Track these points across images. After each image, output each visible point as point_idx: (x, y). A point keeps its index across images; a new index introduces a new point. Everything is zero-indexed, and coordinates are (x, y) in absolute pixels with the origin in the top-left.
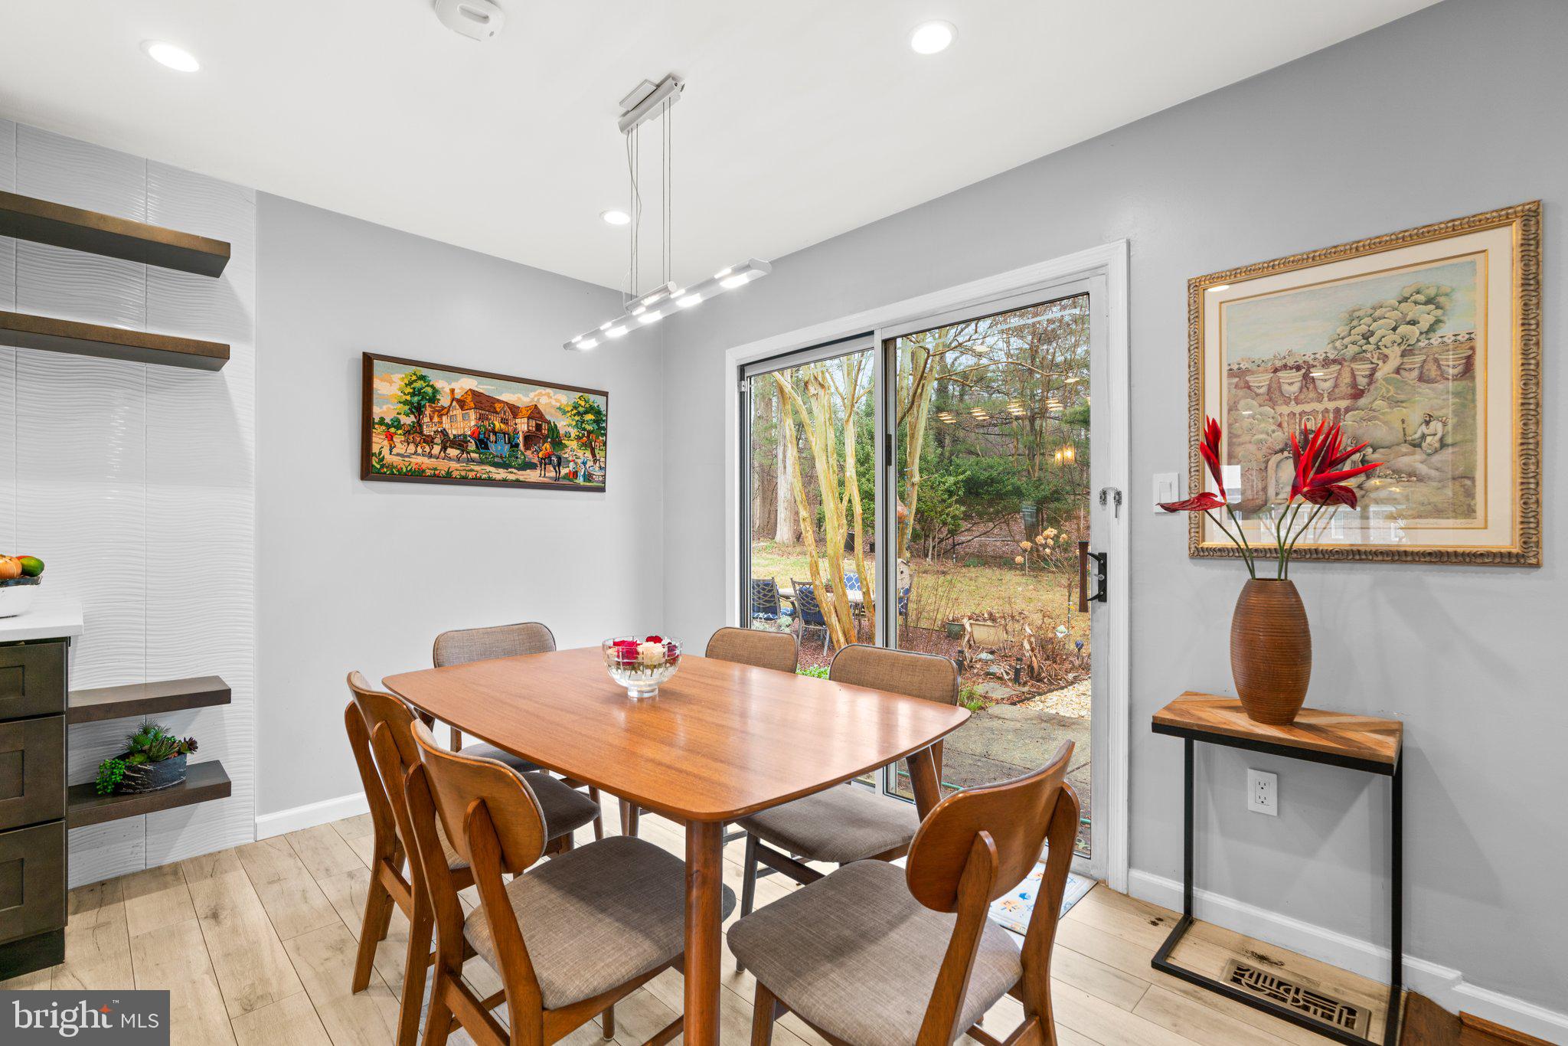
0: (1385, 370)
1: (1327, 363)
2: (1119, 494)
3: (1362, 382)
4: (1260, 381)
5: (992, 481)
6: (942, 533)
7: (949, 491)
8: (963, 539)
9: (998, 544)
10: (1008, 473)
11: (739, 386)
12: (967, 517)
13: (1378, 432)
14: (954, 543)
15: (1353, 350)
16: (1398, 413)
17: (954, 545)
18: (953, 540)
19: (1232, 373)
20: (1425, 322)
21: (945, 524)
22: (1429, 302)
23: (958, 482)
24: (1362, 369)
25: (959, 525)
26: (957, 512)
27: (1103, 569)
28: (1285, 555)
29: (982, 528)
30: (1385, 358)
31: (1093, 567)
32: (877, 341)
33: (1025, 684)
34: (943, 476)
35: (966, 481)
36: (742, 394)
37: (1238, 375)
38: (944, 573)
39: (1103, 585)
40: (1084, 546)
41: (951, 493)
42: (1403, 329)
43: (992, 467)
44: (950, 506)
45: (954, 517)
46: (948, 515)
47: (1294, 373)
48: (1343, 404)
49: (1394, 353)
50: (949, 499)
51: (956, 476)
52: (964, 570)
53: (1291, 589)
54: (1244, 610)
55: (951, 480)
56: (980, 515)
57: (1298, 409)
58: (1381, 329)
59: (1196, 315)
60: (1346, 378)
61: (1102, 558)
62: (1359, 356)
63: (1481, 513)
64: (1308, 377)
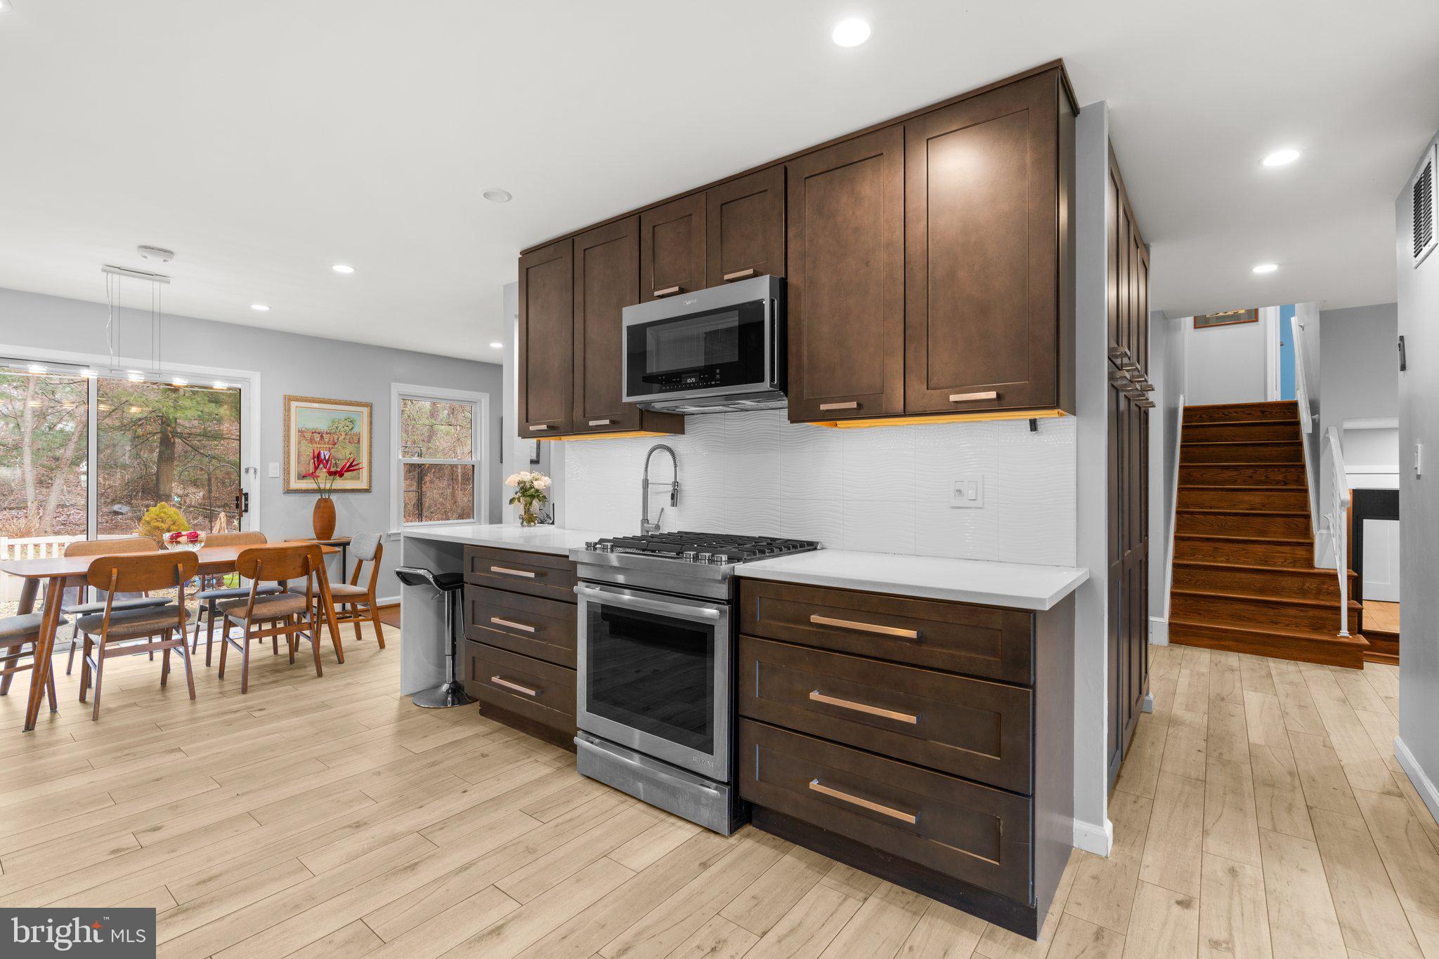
0: (341, 438)
1: (327, 433)
2: (254, 469)
3: (336, 441)
4: (308, 435)
15: (333, 431)
16: (343, 451)
19: (299, 431)
20: (350, 427)
22: (351, 422)
24: (336, 437)
27: (246, 499)
28: (331, 491)
30: (341, 435)
31: (243, 498)
37: (301, 432)
39: (246, 505)
40: (236, 491)
42: (345, 427)
47: (317, 435)
48: (331, 446)
49: (343, 434)
53: (329, 502)
54: (318, 508)
57: (319, 446)
58: (340, 426)
59: (287, 409)
60: (332, 439)
61: (246, 495)
62: (335, 433)
63: (359, 478)
64: (322, 437)
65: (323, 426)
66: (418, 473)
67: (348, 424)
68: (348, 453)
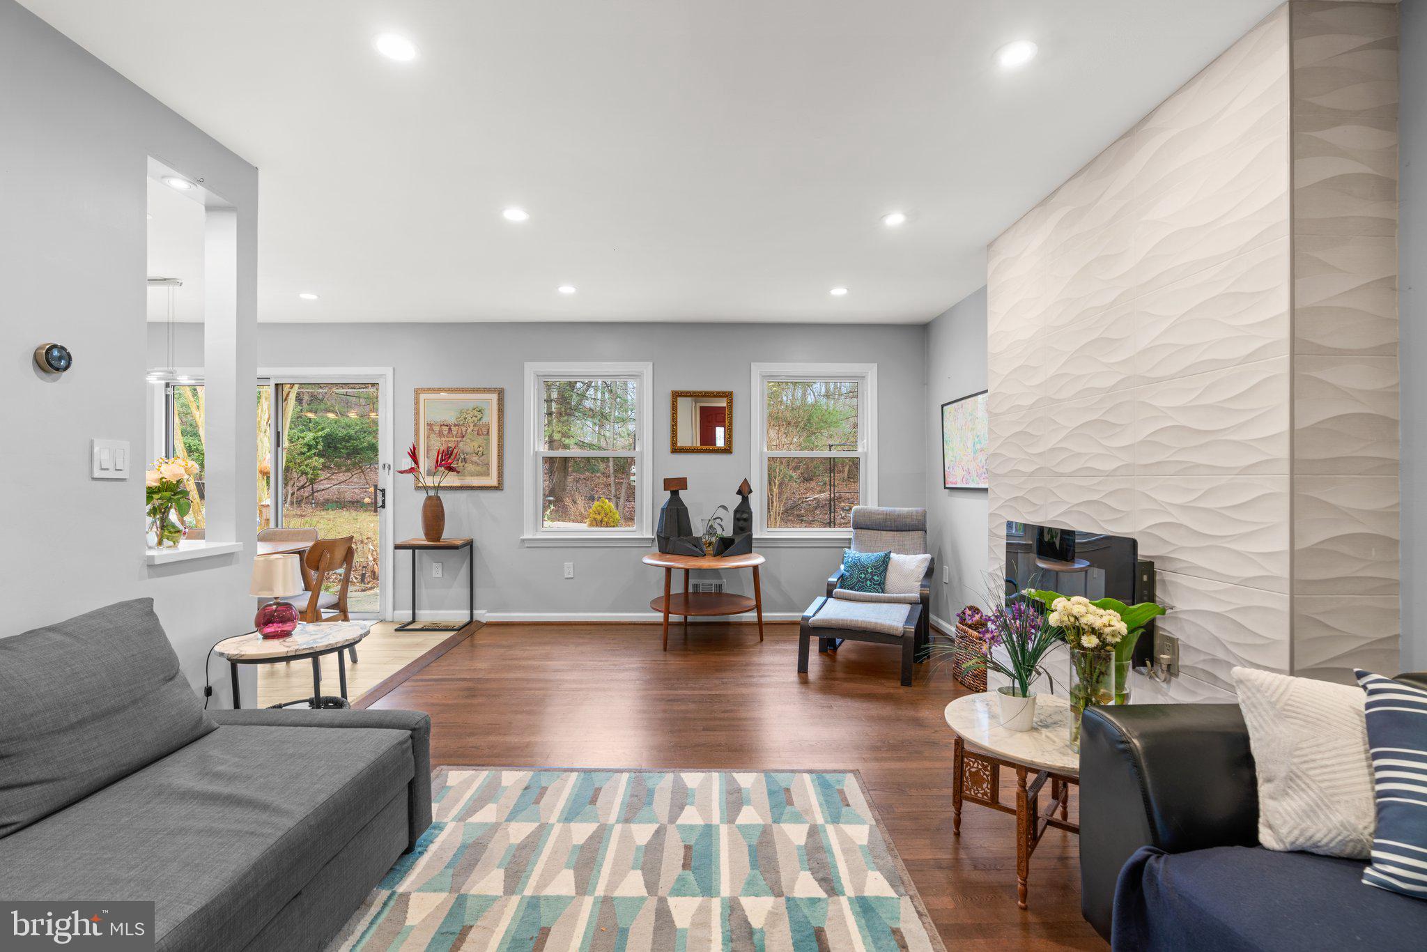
0: (470, 430)
1: (455, 425)
2: (389, 466)
3: (464, 433)
4: (437, 429)
5: (349, 438)
6: (300, 481)
7: (308, 445)
8: (322, 487)
9: (357, 491)
10: (365, 432)
11: (166, 391)
12: (325, 467)
13: (468, 450)
14: (313, 490)
15: (462, 422)
16: (472, 444)
17: (313, 493)
18: (313, 488)
19: (428, 425)
20: (479, 417)
21: (304, 473)
22: (480, 411)
23: (317, 438)
24: (464, 429)
25: (318, 474)
26: (316, 464)
27: (384, 495)
29: (342, 477)
30: (469, 426)
31: (380, 494)
32: (272, 383)
33: (369, 582)
34: (303, 431)
35: (325, 437)
36: (167, 396)
37: (430, 425)
38: (302, 516)
39: (384, 501)
40: (376, 487)
41: (310, 447)
42: (474, 418)
43: (349, 426)
44: (310, 457)
45: (314, 468)
46: (307, 466)
47: (446, 427)
48: (459, 439)
49: (472, 425)
50: (307, 452)
51: (316, 432)
52: (323, 513)
53: (438, 498)
54: (425, 506)
55: (310, 435)
56: (338, 466)
57: (448, 439)
58: (469, 417)
59: (417, 402)
60: (460, 431)
61: (383, 491)
62: (463, 425)
63: (488, 475)
64: (450, 429)
65: (451, 418)
66: (558, 467)
67: (476, 413)
68: (476, 446)
